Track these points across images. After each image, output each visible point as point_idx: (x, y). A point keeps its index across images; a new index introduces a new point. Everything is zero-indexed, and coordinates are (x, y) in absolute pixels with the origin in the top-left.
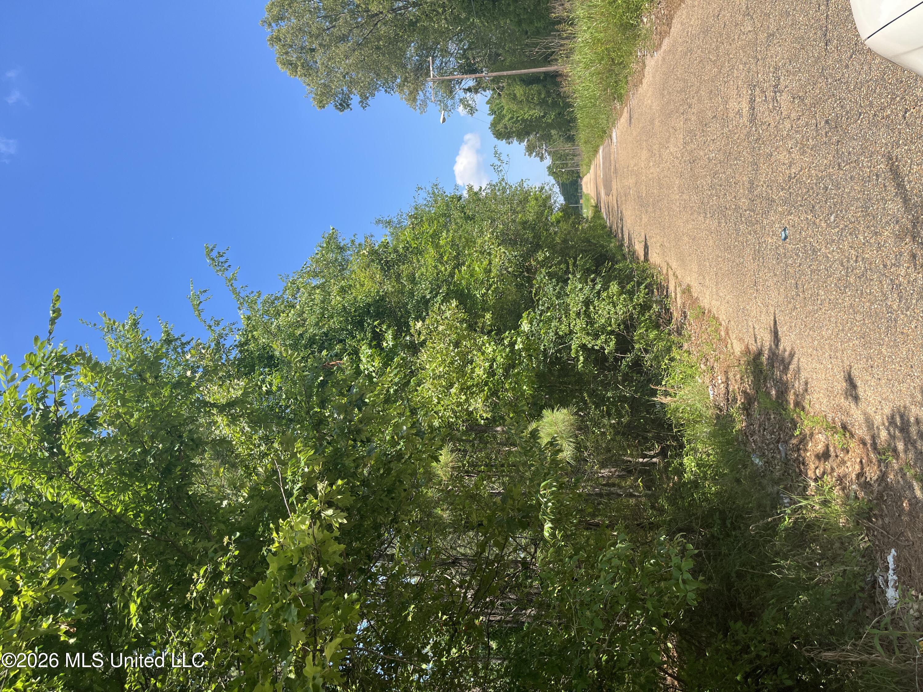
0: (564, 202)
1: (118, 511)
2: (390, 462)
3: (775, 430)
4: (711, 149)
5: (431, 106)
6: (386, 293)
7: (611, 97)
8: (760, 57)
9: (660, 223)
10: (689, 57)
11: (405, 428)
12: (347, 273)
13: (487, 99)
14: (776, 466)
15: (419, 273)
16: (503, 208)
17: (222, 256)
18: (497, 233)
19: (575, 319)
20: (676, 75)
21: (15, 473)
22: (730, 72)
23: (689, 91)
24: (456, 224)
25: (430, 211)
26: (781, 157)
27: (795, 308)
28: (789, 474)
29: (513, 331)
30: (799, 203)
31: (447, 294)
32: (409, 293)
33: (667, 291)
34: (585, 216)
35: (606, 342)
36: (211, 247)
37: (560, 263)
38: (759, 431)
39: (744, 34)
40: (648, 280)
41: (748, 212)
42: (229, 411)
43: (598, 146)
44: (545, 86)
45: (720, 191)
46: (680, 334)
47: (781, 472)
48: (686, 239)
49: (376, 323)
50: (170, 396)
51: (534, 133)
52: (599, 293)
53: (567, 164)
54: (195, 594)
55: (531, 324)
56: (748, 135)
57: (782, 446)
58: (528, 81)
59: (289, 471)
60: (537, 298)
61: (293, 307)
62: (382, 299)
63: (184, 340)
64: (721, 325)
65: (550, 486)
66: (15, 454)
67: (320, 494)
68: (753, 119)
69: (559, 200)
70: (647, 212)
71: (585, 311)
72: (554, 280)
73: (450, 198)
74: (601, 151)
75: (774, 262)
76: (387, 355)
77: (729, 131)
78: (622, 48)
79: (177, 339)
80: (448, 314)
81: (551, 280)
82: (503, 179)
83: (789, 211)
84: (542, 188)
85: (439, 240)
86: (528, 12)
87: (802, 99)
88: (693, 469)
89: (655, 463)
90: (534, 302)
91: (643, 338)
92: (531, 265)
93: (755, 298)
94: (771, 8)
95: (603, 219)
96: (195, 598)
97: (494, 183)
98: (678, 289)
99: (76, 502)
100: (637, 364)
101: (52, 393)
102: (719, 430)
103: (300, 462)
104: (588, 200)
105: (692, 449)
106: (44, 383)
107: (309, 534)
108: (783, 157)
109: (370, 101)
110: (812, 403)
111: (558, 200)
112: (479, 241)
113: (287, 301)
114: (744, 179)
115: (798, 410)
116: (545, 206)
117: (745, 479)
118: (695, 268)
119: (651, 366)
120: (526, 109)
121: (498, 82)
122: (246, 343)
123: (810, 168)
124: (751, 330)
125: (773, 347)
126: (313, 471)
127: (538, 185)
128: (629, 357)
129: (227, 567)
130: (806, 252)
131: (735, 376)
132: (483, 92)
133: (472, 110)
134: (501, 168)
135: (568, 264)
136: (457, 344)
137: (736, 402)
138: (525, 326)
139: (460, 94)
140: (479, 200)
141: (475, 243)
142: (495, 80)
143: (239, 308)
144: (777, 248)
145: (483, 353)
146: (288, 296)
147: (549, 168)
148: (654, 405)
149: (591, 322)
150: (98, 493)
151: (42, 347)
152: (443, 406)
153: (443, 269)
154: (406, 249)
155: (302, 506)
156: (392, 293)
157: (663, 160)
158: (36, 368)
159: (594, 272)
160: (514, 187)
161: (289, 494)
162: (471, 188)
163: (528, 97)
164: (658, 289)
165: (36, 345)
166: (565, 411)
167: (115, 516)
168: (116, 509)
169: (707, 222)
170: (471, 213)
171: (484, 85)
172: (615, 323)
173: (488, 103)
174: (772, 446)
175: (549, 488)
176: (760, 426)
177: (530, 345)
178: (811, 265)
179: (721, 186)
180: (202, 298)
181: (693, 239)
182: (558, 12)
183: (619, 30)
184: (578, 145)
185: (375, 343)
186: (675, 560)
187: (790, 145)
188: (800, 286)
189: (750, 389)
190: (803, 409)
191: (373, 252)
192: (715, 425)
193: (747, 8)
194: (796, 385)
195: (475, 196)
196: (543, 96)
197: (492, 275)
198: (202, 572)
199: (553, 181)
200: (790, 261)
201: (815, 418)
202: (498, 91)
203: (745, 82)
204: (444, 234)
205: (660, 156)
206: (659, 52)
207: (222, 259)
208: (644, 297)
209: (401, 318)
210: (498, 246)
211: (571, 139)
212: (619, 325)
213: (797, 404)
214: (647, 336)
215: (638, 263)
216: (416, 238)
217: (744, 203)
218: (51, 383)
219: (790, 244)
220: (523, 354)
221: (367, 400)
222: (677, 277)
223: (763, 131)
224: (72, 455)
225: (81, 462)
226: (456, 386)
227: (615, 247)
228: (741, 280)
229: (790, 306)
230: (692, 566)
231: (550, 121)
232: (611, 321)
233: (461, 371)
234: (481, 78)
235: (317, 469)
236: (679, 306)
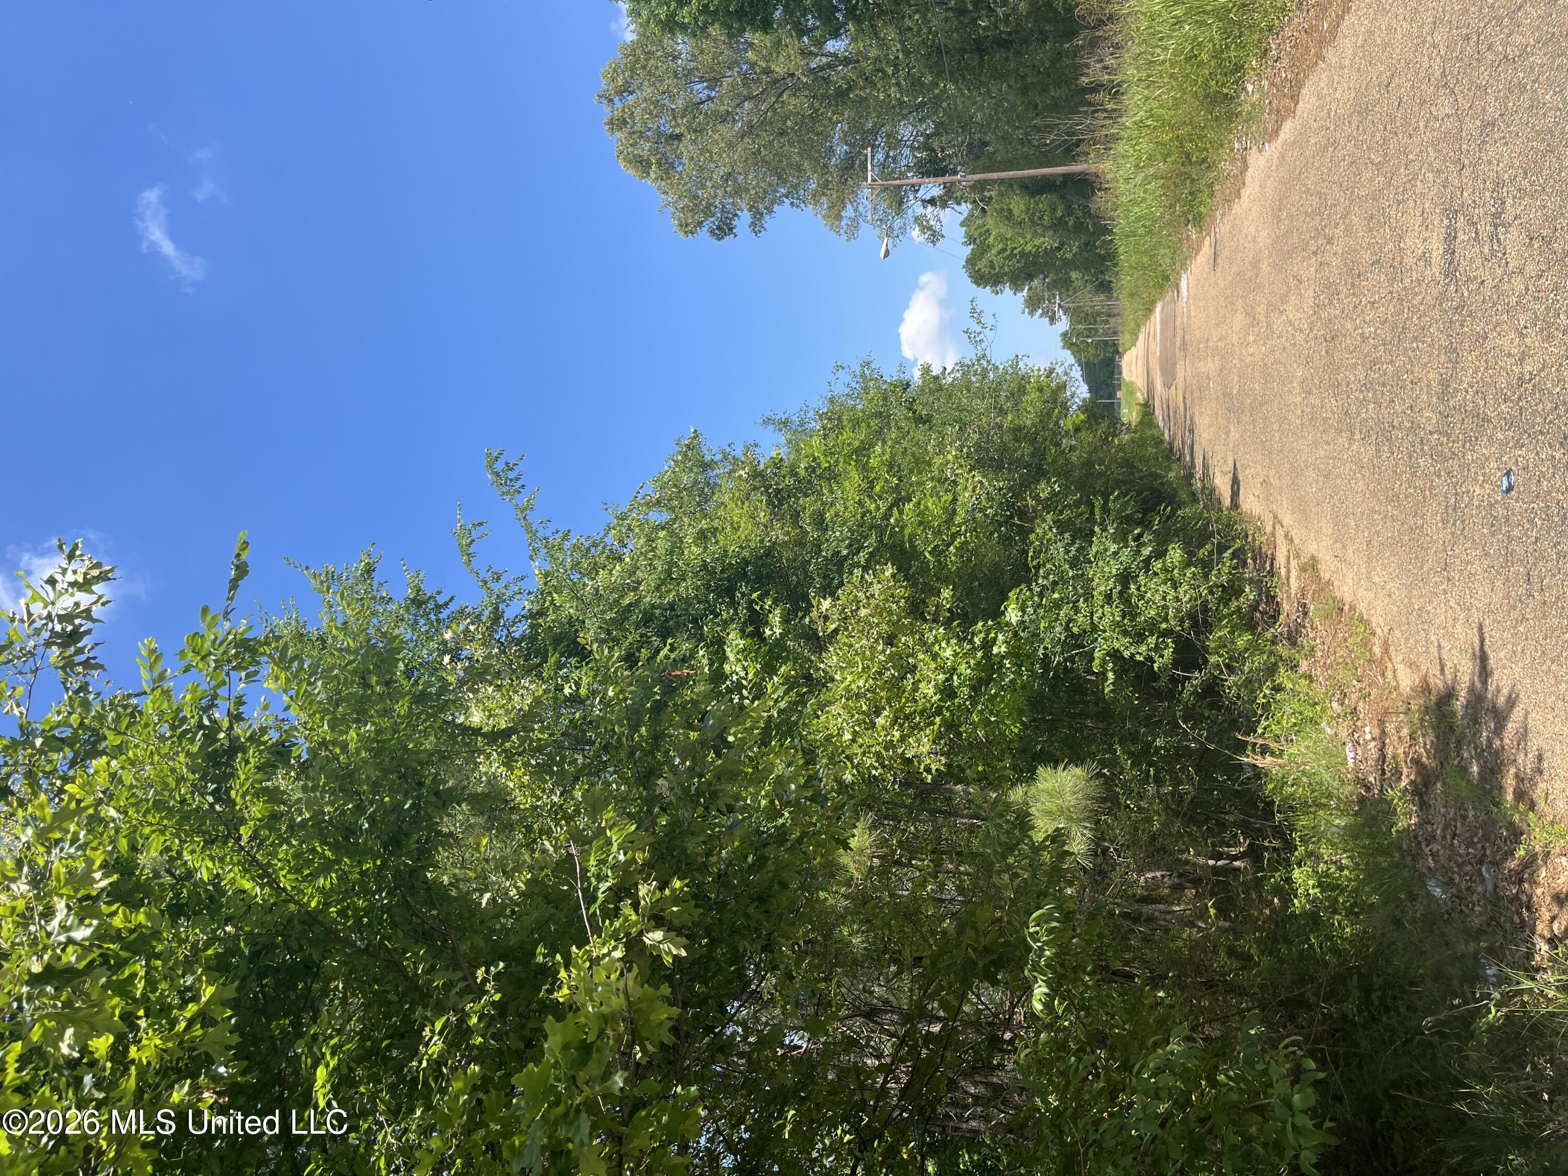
0: (1088, 395)
1: (313, 904)
2: (765, 846)
3: (1476, 840)
4: (1367, 319)
5: (867, 231)
6: (775, 543)
7: (1182, 219)
8: (1467, 162)
9: (1262, 443)
10: (1330, 154)
11: (793, 787)
12: (710, 507)
13: (962, 218)
14: (1474, 905)
15: (832, 512)
16: (980, 405)
17: (511, 469)
18: (969, 447)
19: (1102, 607)
20: (1305, 185)
21: (153, 832)
22: (1408, 186)
23: (1329, 215)
24: (899, 428)
25: (854, 407)
26: (1504, 342)
27: (1524, 619)
28: (1499, 924)
29: (990, 623)
30: (1538, 428)
31: (877, 549)
32: (813, 544)
33: (1272, 565)
34: (1125, 420)
35: (1157, 648)
36: (495, 454)
37: (1077, 504)
38: (1444, 837)
39: (1436, 119)
40: (1238, 544)
41: (1436, 436)
42: (502, 744)
43: (1153, 302)
44: (1063, 197)
45: (1383, 394)
46: (1293, 643)
47: (1484, 918)
48: (1311, 474)
49: (755, 595)
50: (410, 714)
51: (1041, 276)
52: (1147, 562)
53: (1096, 330)
54: (424, 1064)
55: (1024, 611)
56: (1442, 297)
57: (1488, 871)
58: (1034, 188)
59: (592, 858)
60: (1034, 563)
61: (620, 559)
62: (768, 553)
63: (441, 600)
64: (1373, 634)
65: (1048, 918)
66: (155, 801)
67: (642, 902)
68: (1450, 270)
69: (1081, 391)
70: (1239, 422)
71: (1121, 593)
72: (1067, 535)
73: (891, 384)
74: (1158, 310)
75: (1485, 531)
76: (770, 650)
77: (1405, 289)
78: (1206, 136)
79: (430, 598)
80: (876, 589)
81: (1061, 534)
82: (984, 356)
83: (1518, 441)
84: (1051, 371)
85: (869, 458)
86: (1039, 72)
87: (1547, 242)
88: (1311, 891)
89: (1238, 869)
90: (1028, 570)
91: (1225, 646)
92: (1026, 506)
93: (1445, 591)
94: (1491, 76)
95: (1158, 427)
96: (424, 1069)
97: (967, 362)
98: (1294, 563)
99: (247, 885)
100: (1212, 689)
101: (224, 699)
102: (1364, 825)
103: (611, 844)
104: (1131, 393)
105: (1310, 854)
106: (213, 683)
107: (618, 990)
108: (1509, 342)
109: (768, 221)
110: (1551, 797)
111: (1078, 392)
112: (938, 461)
113: (611, 550)
114: (1431, 376)
115: (1522, 807)
116: (1055, 401)
117: (1414, 921)
118: (1327, 528)
119: (1238, 697)
120: (1029, 236)
121: (983, 189)
122: (542, 613)
123: (1561, 365)
124: (1434, 650)
125: (1478, 685)
126: (634, 860)
127: (1044, 365)
128: (1197, 678)
129: (479, 1021)
130: (1549, 517)
131: (1398, 728)
132: (956, 207)
133: (934, 236)
134: (982, 336)
135: (1092, 507)
136: (890, 640)
137: (1400, 779)
138: (1013, 615)
139: (915, 208)
140: (940, 389)
141: (929, 464)
142: (980, 186)
143: (531, 558)
144: (1491, 506)
145: (935, 657)
146: (612, 539)
147: (1064, 335)
148: (1240, 767)
149: (1130, 612)
150: (284, 872)
151: (214, 624)
152: (860, 747)
153: (873, 506)
154: (811, 470)
155: (611, 925)
156: (785, 542)
157: (1273, 332)
158: (203, 658)
159: (1139, 523)
160: (1001, 367)
161: (591, 898)
162: (926, 370)
163: (1033, 214)
164: (1254, 559)
165: (204, 621)
166: (1078, 771)
167: (308, 912)
168: (309, 902)
169: (1354, 447)
170: (925, 412)
171: (958, 194)
172: (1175, 617)
173: (963, 224)
174: (1469, 868)
175: (1046, 922)
176: (1445, 828)
177: (1019, 648)
178: (1559, 543)
179: (1384, 385)
180: (475, 534)
181: (1326, 477)
182: (1094, 73)
183: (1202, 104)
184: (1117, 299)
185: (751, 629)
186: (1281, 1088)
187: (1522, 323)
188: (1535, 579)
189: (1428, 758)
190: (1532, 806)
191: (756, 474)
192: (1356, 814)
193: (1444, 74)
194: (1520, 759)
195: (934, 383)
196: (1059, 214)
197: (958, 520)
198: (438, 1026)
199: (1071, 360)
200: (1517, 533)
201: (1556, 827)
202: (982, 204)
203: (1436, 205)
204: (878, 449)
205: (1269, 325)
206: (1274, 144)
207: (511, 475)
208: (1230, 573)
209: (796, 587)
210: (970, 471)
211: (1105, 287)
212: (1182, 621)
213: (1520, 795)
214: (1233, 643)
215: (1220, 510)
216: (828, 453)
217: (1429, 419)
218: (224, 683)
219: (1517, 501)
220: (1007, 663)
221: (731, 739)
222: (1292, 541)
223: (1470, 293)
224: (247, 807)
225: (260, 820)
226: (885, 713)
227: (1177, 477)
228: (1417, 558)
229: (1515, 614)
230: (1312, 1102)
231: (1069, 256)
232: (1167, 614)
233: (895, 687)
234: (952, 183)
235: (640, 857)
236: (1293, 592)
